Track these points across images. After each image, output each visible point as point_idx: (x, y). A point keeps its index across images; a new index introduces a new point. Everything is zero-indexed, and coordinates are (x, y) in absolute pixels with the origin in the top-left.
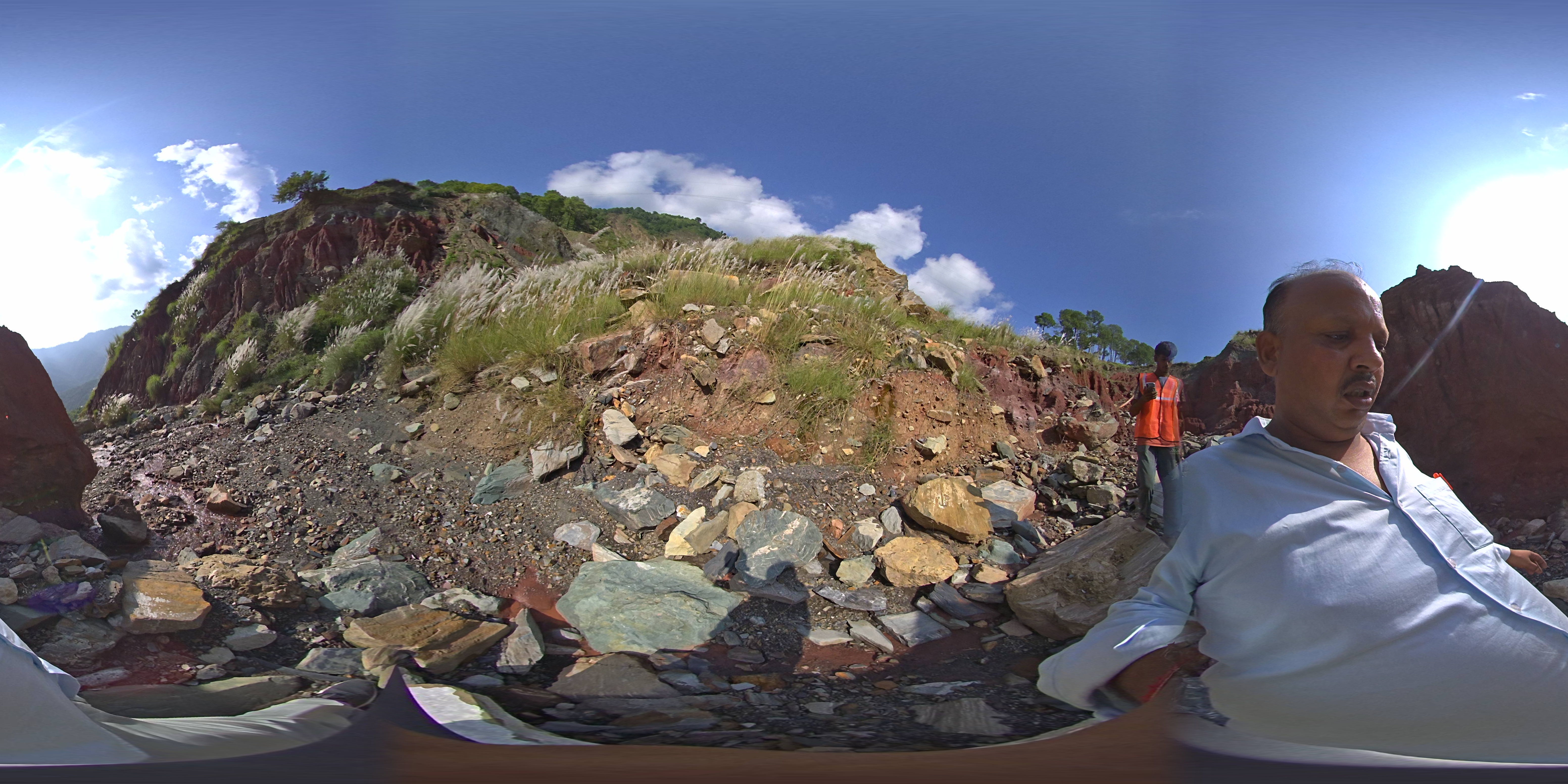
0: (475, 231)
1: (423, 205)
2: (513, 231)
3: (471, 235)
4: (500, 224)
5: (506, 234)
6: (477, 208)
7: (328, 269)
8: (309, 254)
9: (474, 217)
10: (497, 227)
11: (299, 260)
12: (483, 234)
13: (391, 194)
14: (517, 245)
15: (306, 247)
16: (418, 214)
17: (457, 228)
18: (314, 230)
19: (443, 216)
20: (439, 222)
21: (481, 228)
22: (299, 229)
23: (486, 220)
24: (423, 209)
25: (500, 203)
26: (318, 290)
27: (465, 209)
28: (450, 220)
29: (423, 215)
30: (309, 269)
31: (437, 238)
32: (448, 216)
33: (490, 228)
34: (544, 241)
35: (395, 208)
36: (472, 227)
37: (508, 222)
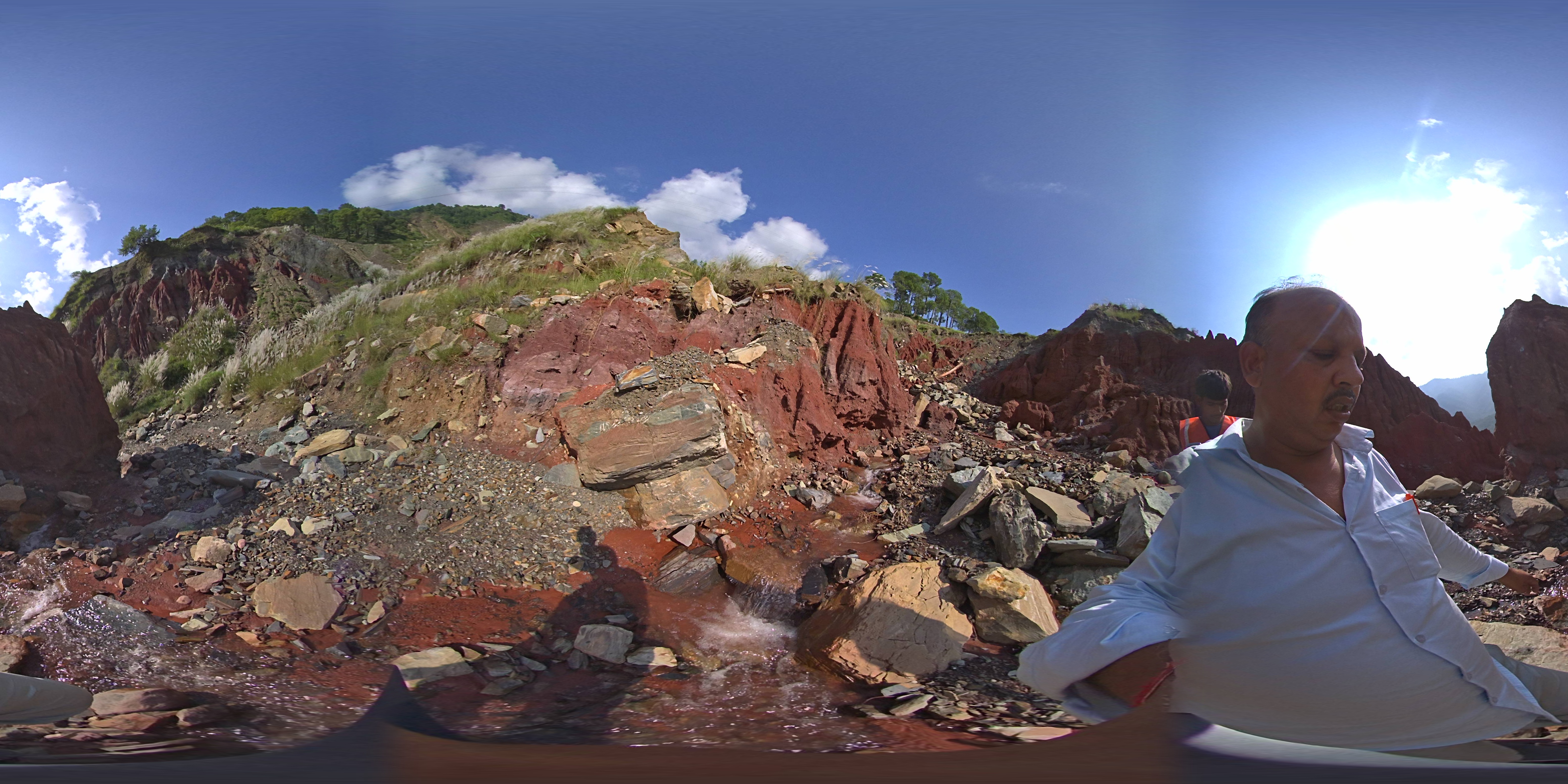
0: (277, 268)
1: (233, 248)
2: (309, 261)
3: (275, 272)
4: (298, 257)
5: (304, 265)
6: (276, 243)
7: (170, 319)
8: (153, 306)
9: (276, 252)
10: (296, 260)
11: (146, 311)
12: (285, 269)
13: (207, 240)
14: (314, 274)
15: (150, 299)
16: (230, 258)
17: (262, 270)
18: (153, 282)
19: (250, 256)
20: (248, 262)
21: (282, 264)
22: (141, 283)
23: (286, 254)
24: (233, 252)
25: (294, 236)
26: (165, 337)
27: (267, 246)
28: (257, 259)
29: (234, 257)
30: (155, 320)
31: (248, 281)
32: (254, 256)
33: (290, 261)
34: (336, 267)
35: (213, 256)
36: (275, 263)
37: (304, 254)
